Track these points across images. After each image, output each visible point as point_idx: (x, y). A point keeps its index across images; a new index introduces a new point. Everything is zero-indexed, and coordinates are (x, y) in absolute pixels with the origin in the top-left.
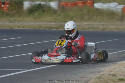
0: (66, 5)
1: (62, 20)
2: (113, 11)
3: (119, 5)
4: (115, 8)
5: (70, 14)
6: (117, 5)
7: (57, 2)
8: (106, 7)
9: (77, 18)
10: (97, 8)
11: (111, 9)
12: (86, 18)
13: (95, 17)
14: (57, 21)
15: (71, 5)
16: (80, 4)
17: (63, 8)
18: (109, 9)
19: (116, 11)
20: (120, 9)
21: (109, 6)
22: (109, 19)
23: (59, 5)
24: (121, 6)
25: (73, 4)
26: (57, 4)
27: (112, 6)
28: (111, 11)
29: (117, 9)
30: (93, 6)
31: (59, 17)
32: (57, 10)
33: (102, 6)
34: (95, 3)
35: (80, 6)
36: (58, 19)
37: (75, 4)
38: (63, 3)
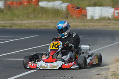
0: (12, 4)
1: (9, 19)
2: (58, 9)
3: (64, 4)
4: (60, 6)
5: (16, 12)
6: (62, 3)
7: (3, 1)
8: (50, 5)
9: (23, 17)
10: (42, 6)
11: (56, 7)
12: (32, 16)
13: (40, 15)
14: (4, 19)
15: (17, 4)
16: (25, 3)
17: (10, 7)
18: (53, 7)
19: (60, 9)
20: (64, 7)
21: (53, 5)
22: (54, 17)
23: (5, 4)
24: (65, 4)
25: (19, 3)
26: (3, 3)
27: (56, 4)
28: (55, 9)
29: (61, 7)
30: (38, 5)
31: (6, 16)
32: (4, 9)
33: (46, 5)
34: (40, 1)
35: (25, 5)
36: (5, 18)
37: (21, 3)
38: (9, 2)
